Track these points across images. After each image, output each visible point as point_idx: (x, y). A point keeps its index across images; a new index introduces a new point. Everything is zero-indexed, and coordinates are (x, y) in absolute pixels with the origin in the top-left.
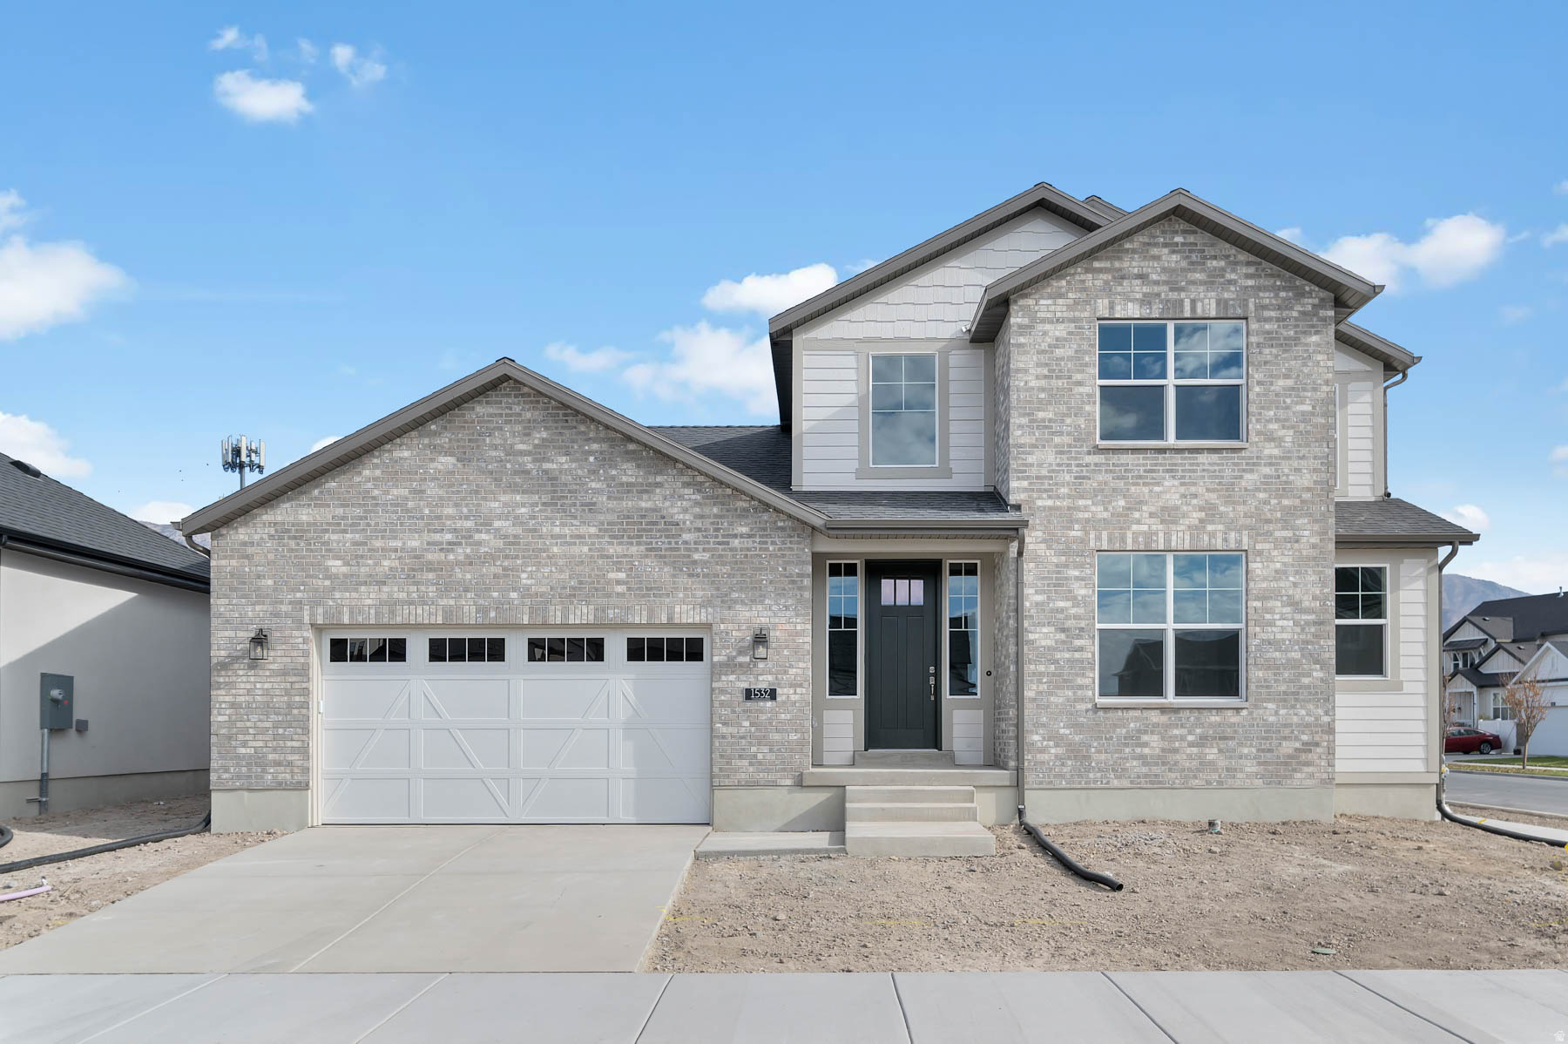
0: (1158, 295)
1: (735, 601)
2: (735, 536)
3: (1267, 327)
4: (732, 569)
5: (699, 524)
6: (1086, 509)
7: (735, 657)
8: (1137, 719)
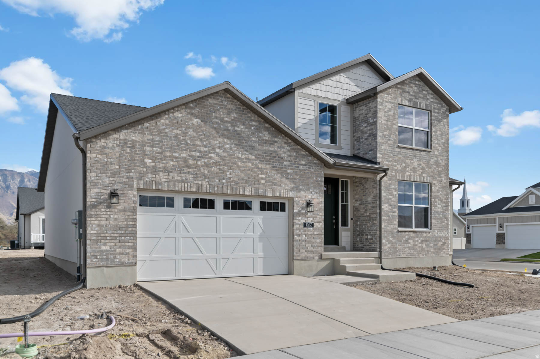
0: (412, 99)
1: (301, 189)
2: (301, 165)
3: (436, 115)
4: (300, 177)
5: (289, 159)
6: (396, 166)
7: (301, 211)
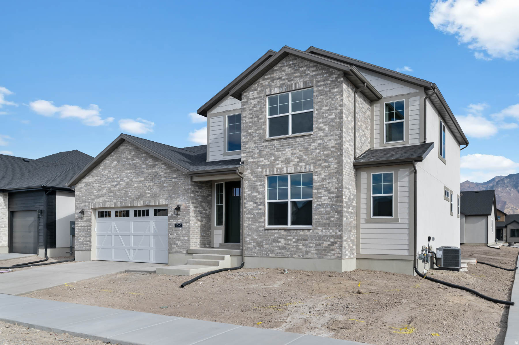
0: (284, 84)
1: (173, 198)
2: (173, 178)
3: (320, 88)
4: (172, 188)
5: (165, 175)
6: (262, 161)
7: (173, 214)
8: (277, 233)
